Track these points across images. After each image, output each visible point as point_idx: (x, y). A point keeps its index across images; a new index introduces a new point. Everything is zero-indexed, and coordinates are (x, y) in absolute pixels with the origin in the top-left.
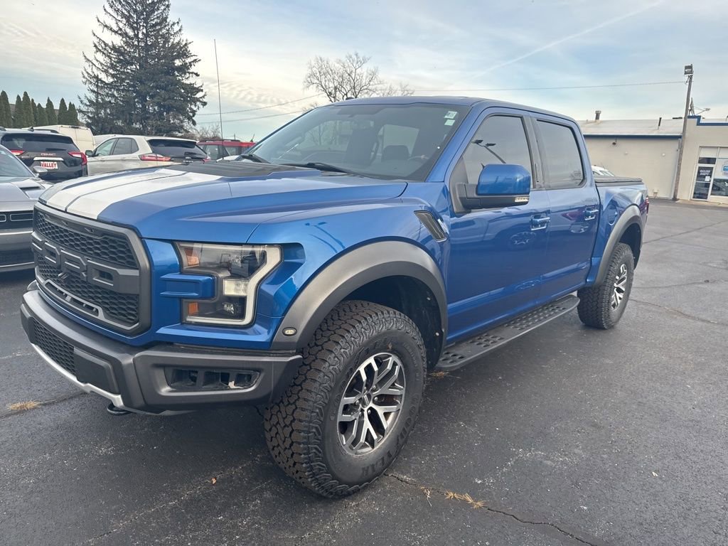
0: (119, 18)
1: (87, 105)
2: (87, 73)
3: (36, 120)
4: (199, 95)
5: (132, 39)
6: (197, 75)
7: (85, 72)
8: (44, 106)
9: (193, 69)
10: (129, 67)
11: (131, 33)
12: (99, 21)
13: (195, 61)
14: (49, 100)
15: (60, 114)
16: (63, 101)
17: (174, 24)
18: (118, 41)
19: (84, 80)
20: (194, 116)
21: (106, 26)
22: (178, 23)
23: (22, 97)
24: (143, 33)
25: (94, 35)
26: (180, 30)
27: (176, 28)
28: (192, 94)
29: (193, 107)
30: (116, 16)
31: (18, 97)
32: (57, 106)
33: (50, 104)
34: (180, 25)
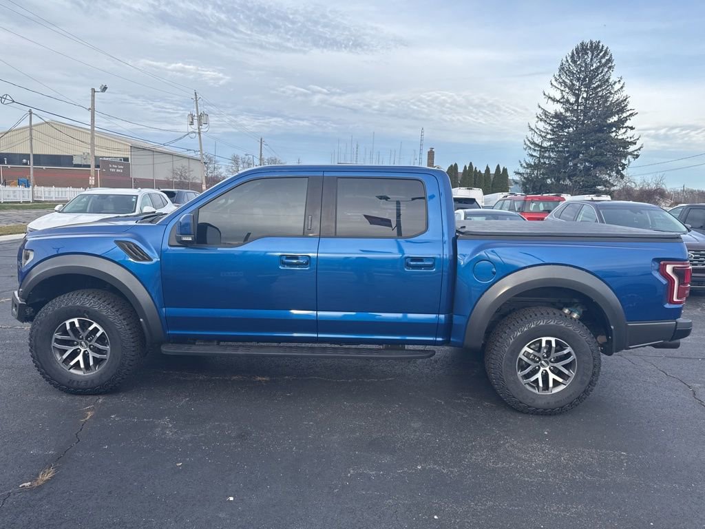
0: (562, 88)
1: (524, 167)
2: (529, 140)
3: (475, 183)
4: (631, 148)
5: (572, 104)
6: (632, 128)
7: (526, 140)
8: (483, 172)
9: (628, 124)
10: (566, 130)
11: (572, 99)
12: (544, 94)
13: (631, 115)
14: (487, 167)
15: (495, 177)
16: (498, 167)
17: (615, 83)
18: (559, 108)
19: (525, 146)
20: (623, 170)
21: (550, 98)
22: (619, 81)
23: (468, 166)
24: (583, 98)
25: (539, 107)
26: (622, 87)
27: (617, 87)
28: (625, 148)
29: (623, 161)
30: (559, 87)
31: (465, 167)
32: (493, 171)
33: (488, 170)
34: (622, 82)
